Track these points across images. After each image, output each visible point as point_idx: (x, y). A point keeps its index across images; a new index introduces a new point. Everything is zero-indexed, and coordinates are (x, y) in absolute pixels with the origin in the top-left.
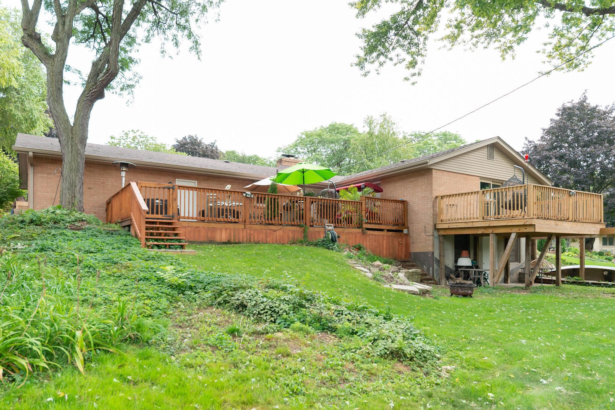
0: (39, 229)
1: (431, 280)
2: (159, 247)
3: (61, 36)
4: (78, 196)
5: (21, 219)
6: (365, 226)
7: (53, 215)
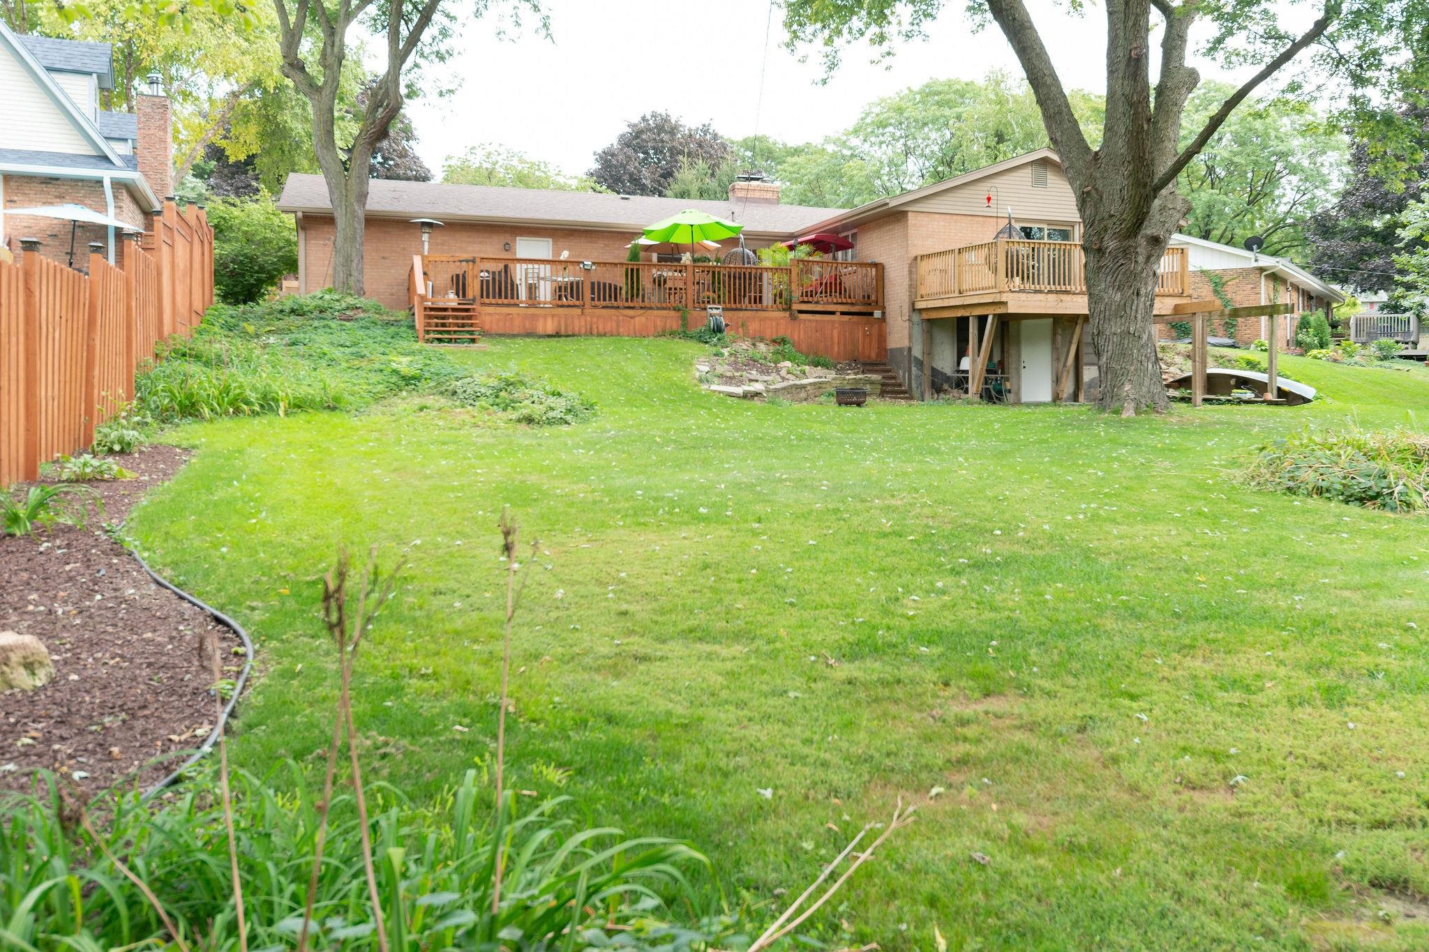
0: (299, 321)
1: (904, 392)
2: (440, 340)
3: (330, 60)
4: (355, 273)
5: (280, 307)
6: (796, 307)
7: (320, 302)
